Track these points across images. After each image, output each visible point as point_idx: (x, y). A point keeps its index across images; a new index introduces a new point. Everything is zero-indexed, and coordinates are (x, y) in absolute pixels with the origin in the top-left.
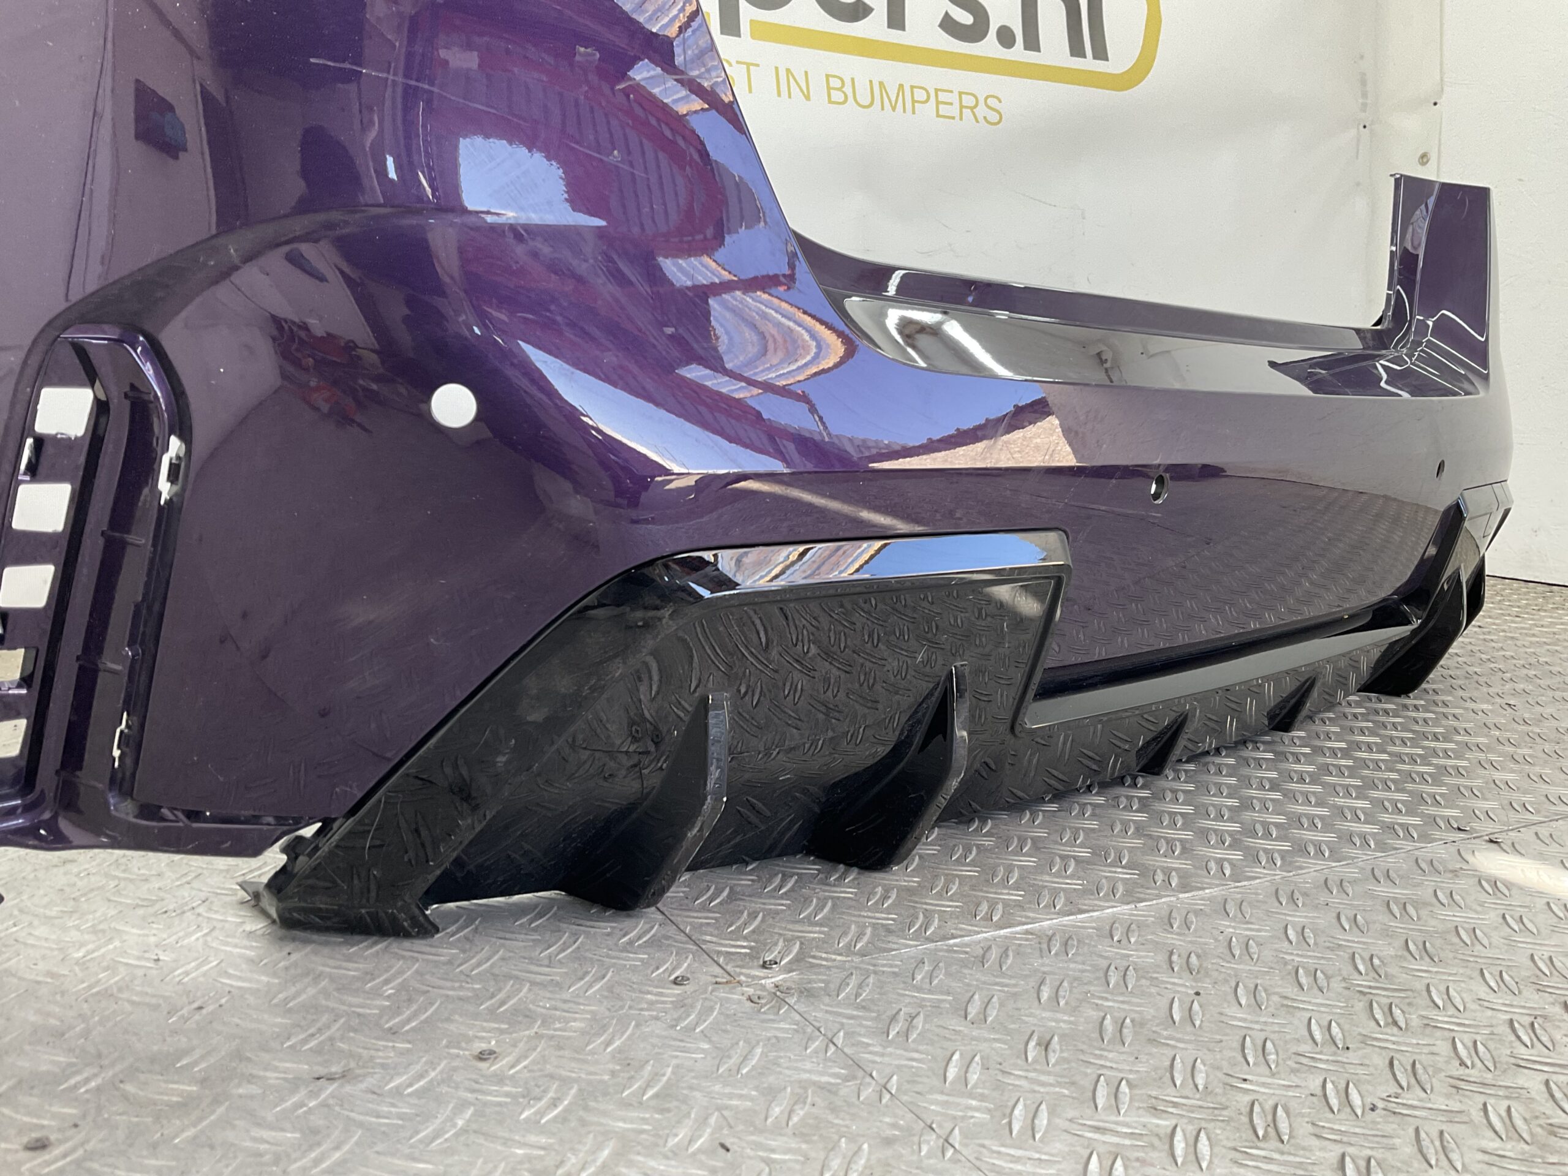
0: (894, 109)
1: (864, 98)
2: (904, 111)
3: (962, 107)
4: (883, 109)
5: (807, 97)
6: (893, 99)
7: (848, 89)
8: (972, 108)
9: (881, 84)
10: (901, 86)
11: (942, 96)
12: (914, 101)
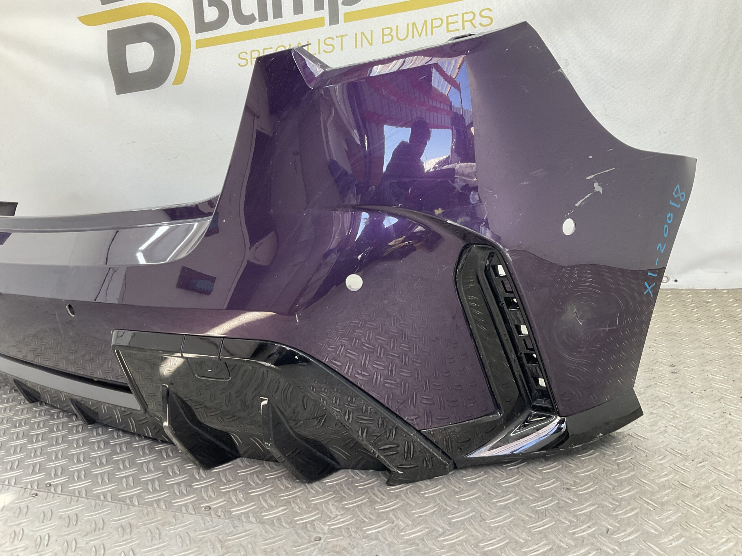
0: (420, 36)
1: (402, 34)
2: (426, 35)
3: (464, 22)
4: (413, 37)
5: (371, 44)
6: (420, 32)
7: (394, 33)
8: (471, 21)
9: (414, 24)
10: (426, 22)
11: (451, 20)
12: (432, 28)
